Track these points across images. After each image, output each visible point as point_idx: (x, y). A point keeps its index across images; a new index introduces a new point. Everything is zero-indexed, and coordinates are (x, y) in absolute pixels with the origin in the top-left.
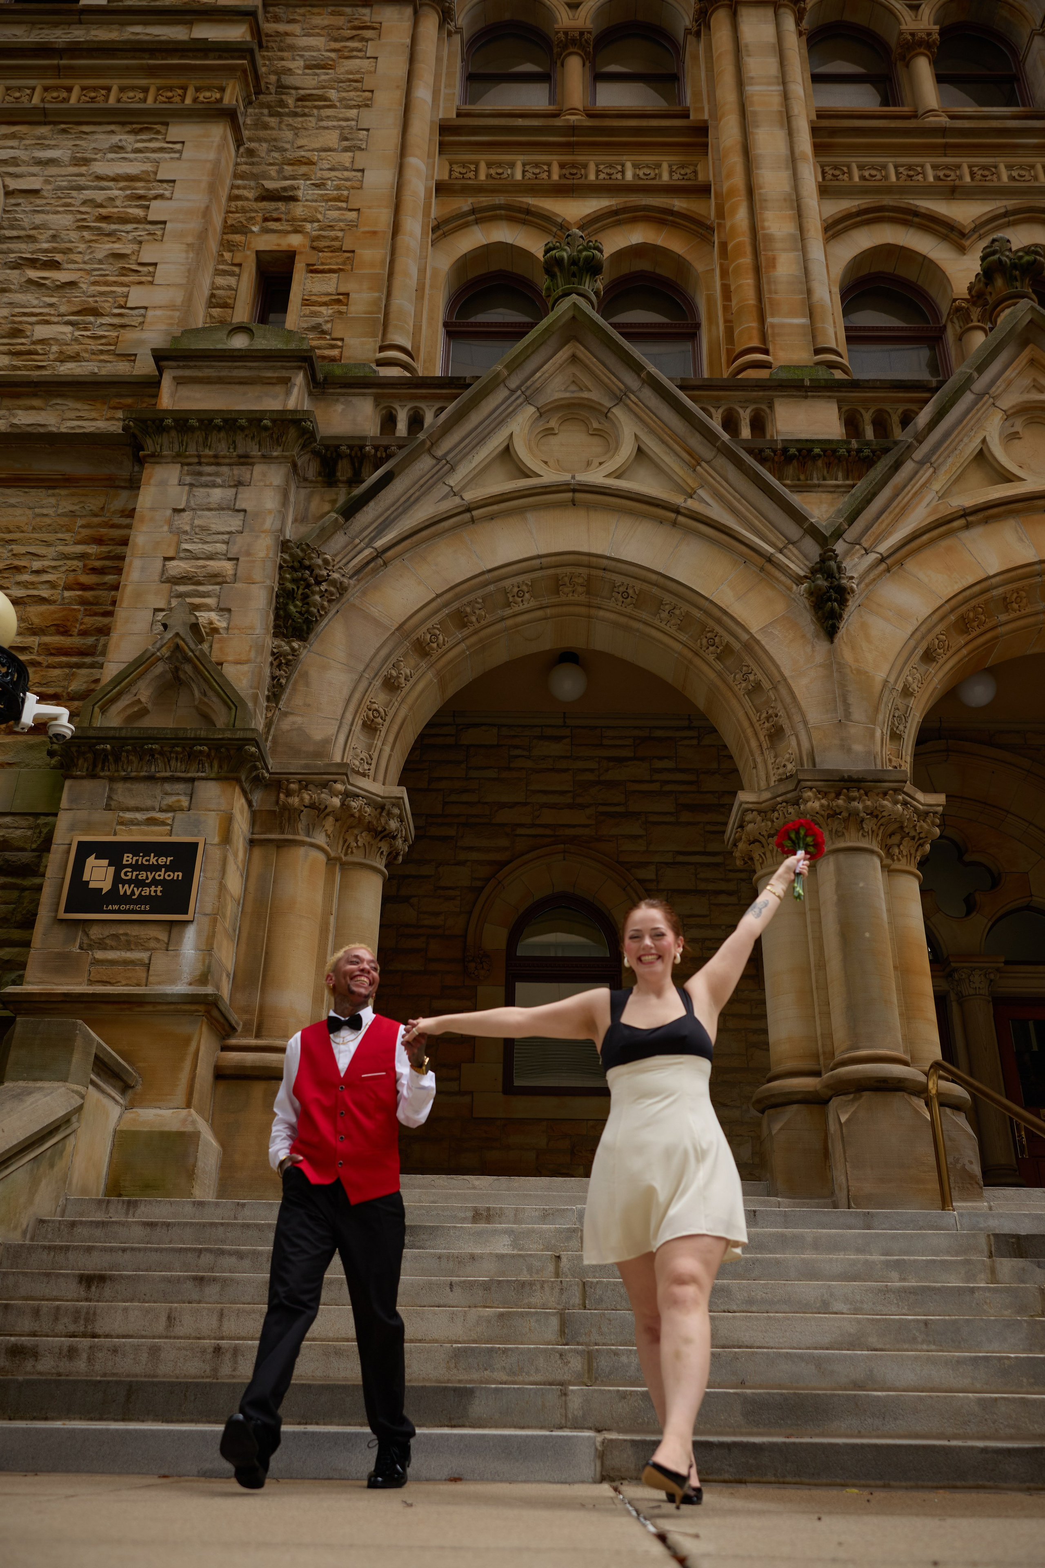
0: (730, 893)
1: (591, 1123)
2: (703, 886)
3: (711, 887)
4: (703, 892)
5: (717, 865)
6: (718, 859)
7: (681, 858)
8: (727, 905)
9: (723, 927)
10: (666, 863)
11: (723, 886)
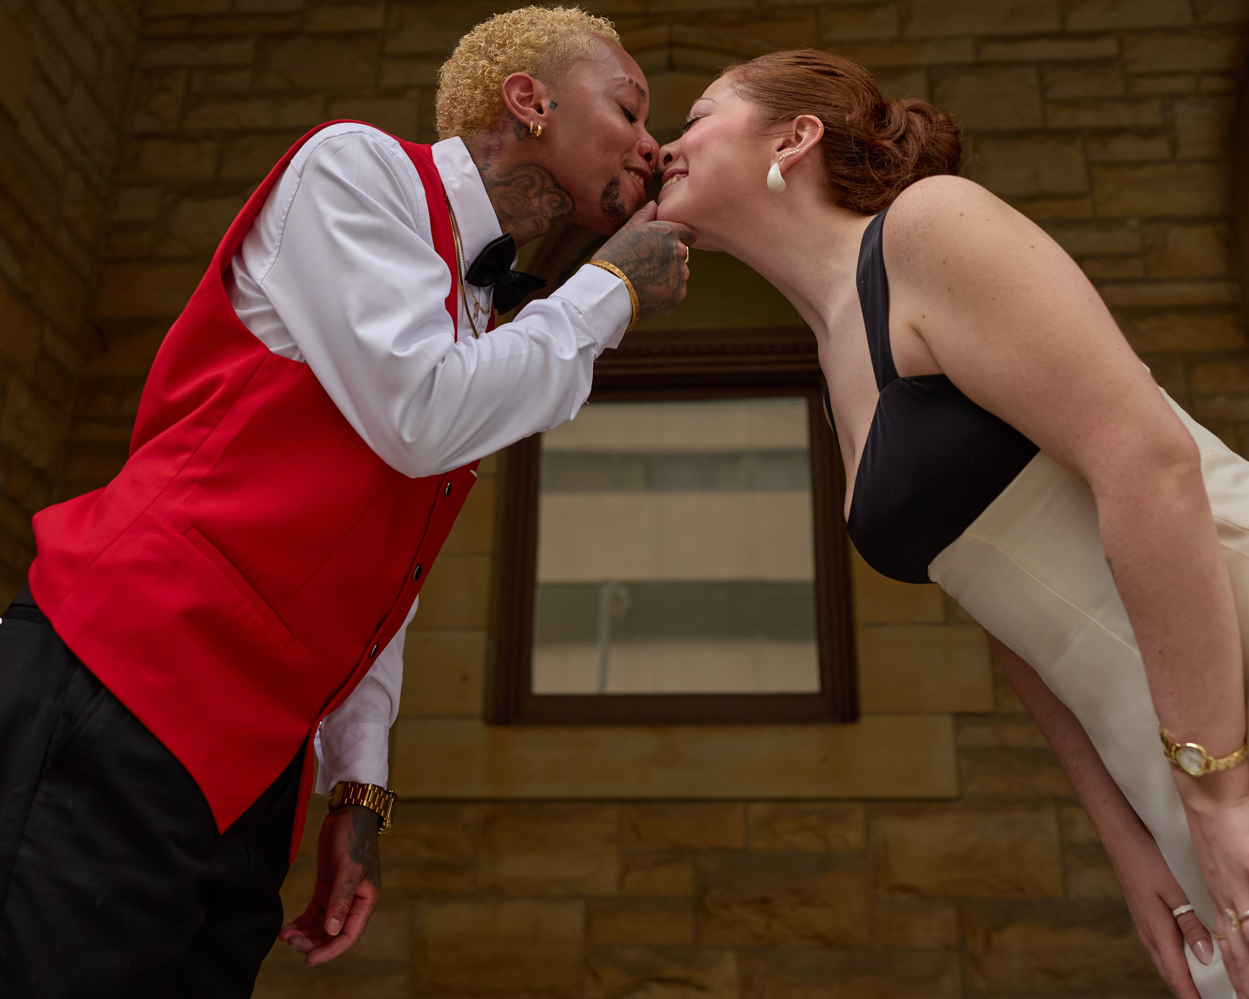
0: (1146, 133)
1: (758, 811)
2: (1062, 119)
3: (1088, 119)
4: (1069, 134)
5: (1102, 63)
6: (1106, 48)
7: (996, 51)
8: (1138, 164)
9: (1133, 224)
10: (959, 67)
11: (1122, 116)
